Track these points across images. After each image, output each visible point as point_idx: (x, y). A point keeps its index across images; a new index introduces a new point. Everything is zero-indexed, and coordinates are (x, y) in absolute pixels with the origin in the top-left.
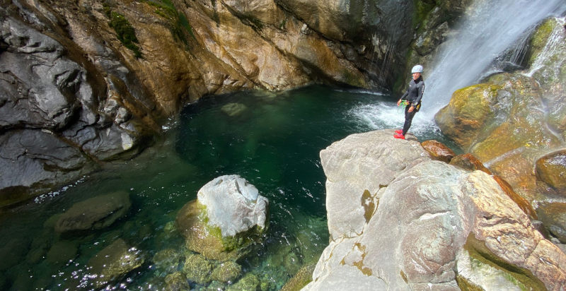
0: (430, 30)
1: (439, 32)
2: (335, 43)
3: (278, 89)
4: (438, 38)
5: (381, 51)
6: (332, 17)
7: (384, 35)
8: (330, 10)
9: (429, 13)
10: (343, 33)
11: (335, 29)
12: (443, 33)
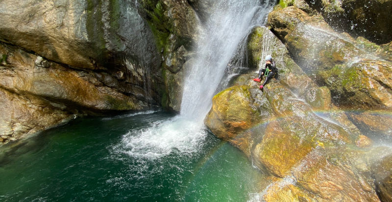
0: (173, 52)
1: (180, 53)
2: (88, 73)
3: (13, 139)
4: (181, 58)
5: (139, 74)
6: (71, 46)
7: (135, 60)
8: (65, 39)
9: (167, 39)
10: (92, 62)
11: (80, 58)
12: (183, 54)
